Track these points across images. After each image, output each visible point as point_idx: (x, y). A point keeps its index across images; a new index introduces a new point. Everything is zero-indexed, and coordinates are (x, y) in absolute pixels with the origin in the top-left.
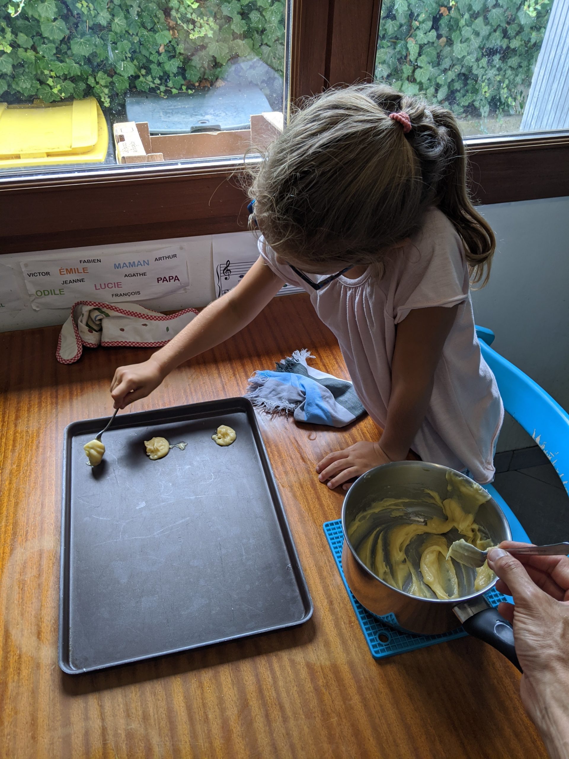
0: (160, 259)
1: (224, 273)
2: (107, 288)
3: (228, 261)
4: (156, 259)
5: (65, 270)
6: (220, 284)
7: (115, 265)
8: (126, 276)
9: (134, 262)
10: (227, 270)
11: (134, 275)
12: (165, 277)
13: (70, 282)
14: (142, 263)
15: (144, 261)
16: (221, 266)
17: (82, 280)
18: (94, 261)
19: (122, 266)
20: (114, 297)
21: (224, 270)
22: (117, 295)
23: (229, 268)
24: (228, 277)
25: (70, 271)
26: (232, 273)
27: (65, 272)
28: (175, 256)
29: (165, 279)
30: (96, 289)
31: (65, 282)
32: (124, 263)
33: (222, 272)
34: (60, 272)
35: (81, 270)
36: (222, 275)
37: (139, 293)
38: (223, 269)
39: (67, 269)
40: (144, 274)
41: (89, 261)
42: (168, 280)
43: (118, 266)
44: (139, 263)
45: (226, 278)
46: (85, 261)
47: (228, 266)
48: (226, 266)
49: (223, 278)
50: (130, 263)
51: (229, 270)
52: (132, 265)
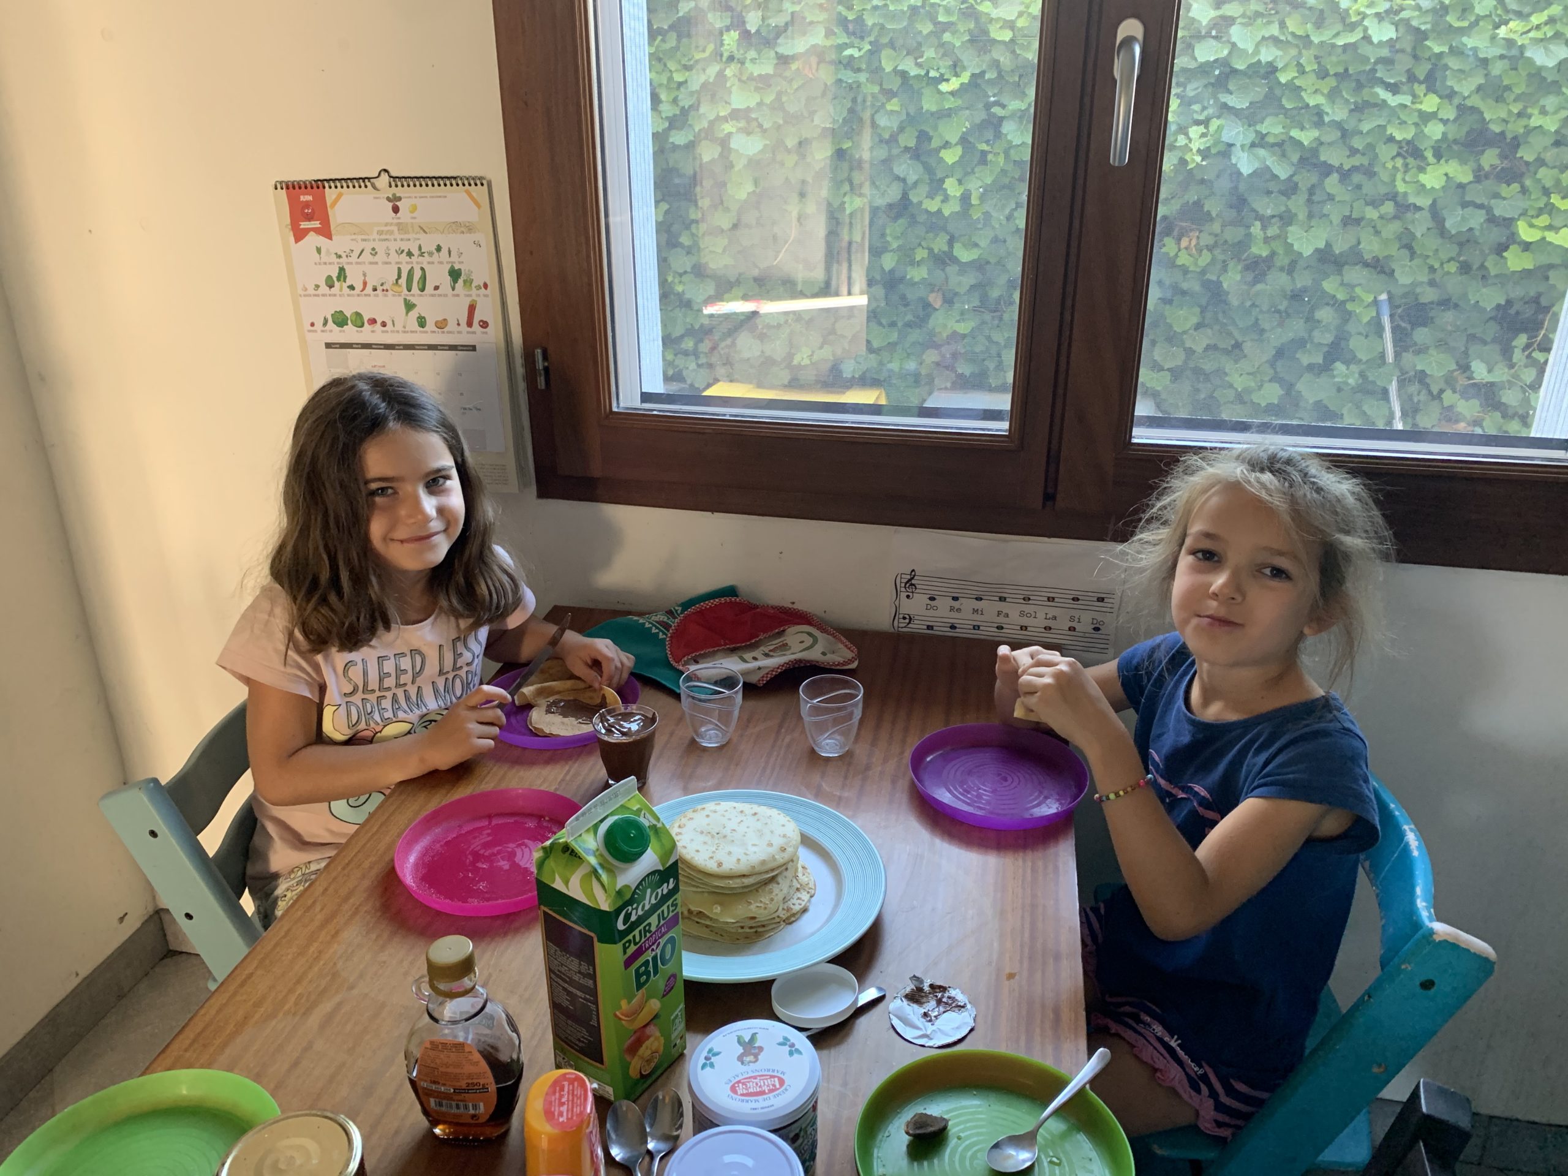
1: (905, 587)
3: (913, 571)
6: (897, 603)
10: (910, 584)
16: (903, 576)
21: (906, 583)
23: (913, 582)
24: (911, 594)
26: (917, 591)
33: (903, 585)
36: (903, 589)
38: (903, 581)
45: (908, 597)
47: (912, 578)
48: (909, 577)
49: (903, 595)
51: (914, 585)
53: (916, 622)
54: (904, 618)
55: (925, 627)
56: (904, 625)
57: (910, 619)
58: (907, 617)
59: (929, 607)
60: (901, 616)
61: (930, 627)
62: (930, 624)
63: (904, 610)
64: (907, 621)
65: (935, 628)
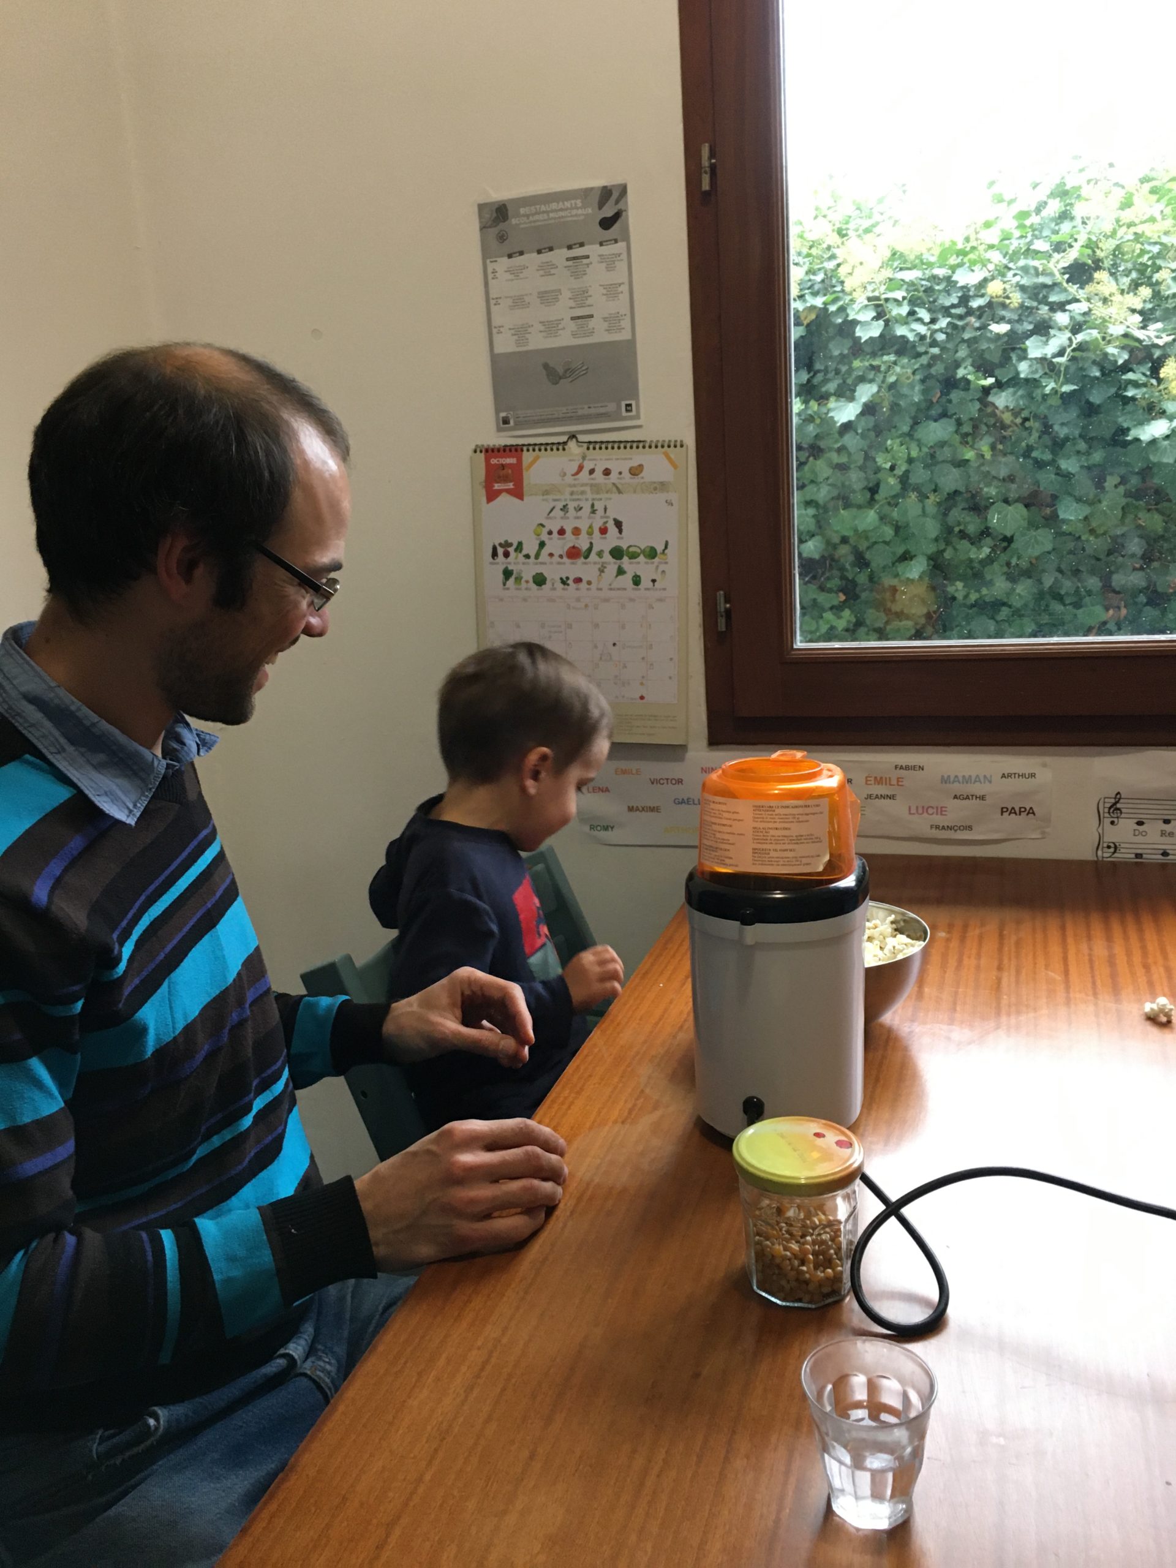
0: (1010, 775)
1: (1109, 813)
2: (925, 814)
3: (1119, 793)
4: (1003, 776)
5: (872, 779)
6: (1100, 830)
7: (943, 776)
8: (955, 797)
9: (970, 776)
10: (1115, 808)
11: (967, 798)
12: (1013, 808)
13: (877, 797)
14: (982, 780)
15: (985, 777)
16: (1106, 800)
17: (892, 797)
18: (914, 768)
19: (952, 780)
20: (934, 829)
21: (1110, 808)
22: (937, 827)
23: (1118, 806)
24: (1116, 820)
25: (879, 781)
26: (1123, 815)
27: (873, 782)
28: (1033, 775)
29: (1013, 811)
30: (910, 814)
31: (870, 797)
32: (956, 776)
33: (1106, 810)
34: (867, 781)
35: (894, 782)
36: (1107, 815)
37: (970, 828)
38: (1108, 805)
39: (876, 778)
40: (983, 798)
41: (907, 768)
42: (1018, 812)
43: (945, 780)
44: (977, 779)
45: (1112, 823)
46: (901, 768)
47: (1118, 802)
48: (1113, 801)
49: (1107, 821)
50: (964, 777)
51: (1119, 809)
52: (967, 780)
53: (1123, 850)
54: (1109, 847)
55: (1133, 856)
56: (1109, 855)
57: (1116, 847)
58: (1112, 845)
59: (1137, 833)
60: (1105, 845)
61: (1139, 856)
62: (1139, 851)
63: (1108, 838)
64: (1112, 850)
65: (1144, 856)
